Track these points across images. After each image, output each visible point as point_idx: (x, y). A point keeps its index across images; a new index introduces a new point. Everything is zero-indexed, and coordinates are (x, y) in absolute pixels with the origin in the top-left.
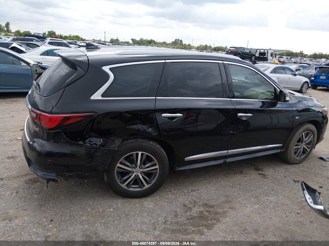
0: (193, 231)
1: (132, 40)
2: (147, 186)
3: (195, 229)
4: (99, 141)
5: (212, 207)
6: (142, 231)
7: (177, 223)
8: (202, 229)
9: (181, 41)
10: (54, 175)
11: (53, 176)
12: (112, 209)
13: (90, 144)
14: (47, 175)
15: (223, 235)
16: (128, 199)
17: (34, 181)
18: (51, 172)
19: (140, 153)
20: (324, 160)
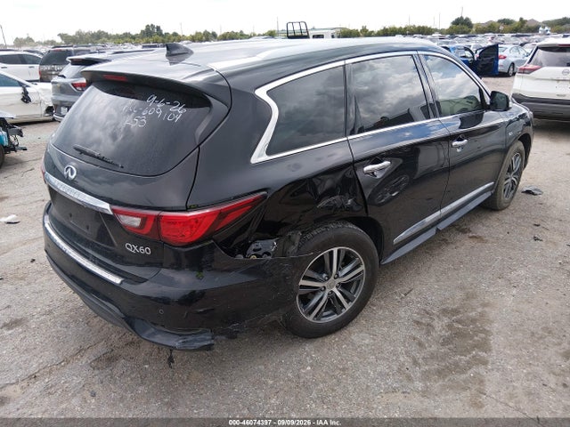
0: (468, 362)
1: (60, 35)
2: (348, 306)
3: (468, 358)
4: (271, 245)
5: (456, 312)
6: (394, 391)
7: (433, 356)
8: (477, 355)
9: (158, 28)
10: (208, 338)
11: (205, 339)
12: (309, 368)
13: (258, 256)
14: (196, 341)
15: (514, 353)
16: (320, 340)
17: (109, 360)
18: (201, 333)
19: (335, 250)
20: (533, 194)
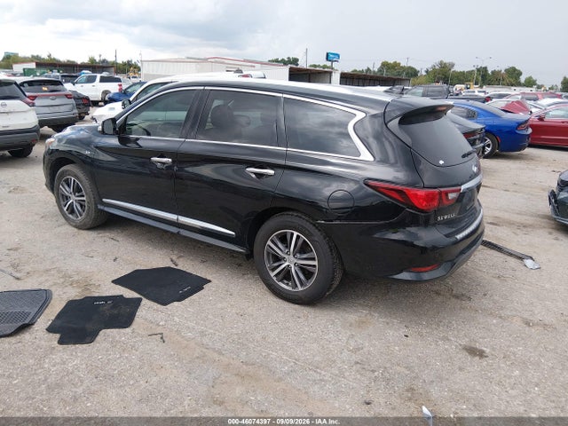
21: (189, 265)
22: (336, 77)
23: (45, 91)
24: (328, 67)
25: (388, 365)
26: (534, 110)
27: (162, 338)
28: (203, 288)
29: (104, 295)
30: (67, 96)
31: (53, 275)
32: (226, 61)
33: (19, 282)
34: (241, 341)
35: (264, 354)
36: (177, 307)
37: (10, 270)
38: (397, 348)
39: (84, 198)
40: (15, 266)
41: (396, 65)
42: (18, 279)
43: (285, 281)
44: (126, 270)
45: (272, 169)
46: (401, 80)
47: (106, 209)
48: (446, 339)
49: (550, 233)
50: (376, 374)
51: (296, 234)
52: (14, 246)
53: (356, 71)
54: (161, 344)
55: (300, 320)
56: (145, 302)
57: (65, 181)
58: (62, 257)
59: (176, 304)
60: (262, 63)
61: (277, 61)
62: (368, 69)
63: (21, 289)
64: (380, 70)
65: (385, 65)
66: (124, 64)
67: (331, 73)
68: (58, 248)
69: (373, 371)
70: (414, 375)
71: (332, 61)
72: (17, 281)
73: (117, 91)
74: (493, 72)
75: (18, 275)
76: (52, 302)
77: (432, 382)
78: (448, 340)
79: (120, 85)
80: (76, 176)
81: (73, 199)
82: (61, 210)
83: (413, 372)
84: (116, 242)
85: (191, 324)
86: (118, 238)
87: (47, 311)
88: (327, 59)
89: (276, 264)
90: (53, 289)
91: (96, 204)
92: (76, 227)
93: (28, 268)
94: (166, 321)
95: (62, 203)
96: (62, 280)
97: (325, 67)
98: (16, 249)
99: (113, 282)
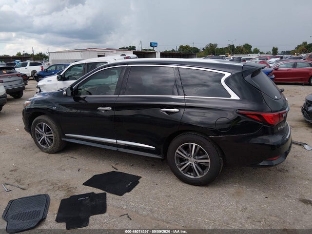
21: (124, 169)
22: (158, 55)
23: (5, 73)
24: (152, 50)
25: (266, 217)
26: (271, 65)
27: (128, 217)
28: (139, 182)
29: (82, 194)
30: (18, 75)
31: (45, 185)
32: (97, 50)
33: (25, 191)
34: (176, 213)
35: (194, 220)
36: (129, 196)
37: (16, 184)
38: (265, 205)
39: (52, 135)
40: (18, 181)
41: (187, 47)
42: (23, 189)
43: (189, 173)
44: (89, 177)
45: (177, 108)
46: (191, 54)
47: (67, 140)
48: (288, 196)
49: (307, 129)
50: (262, 223)
51: (194, 145)
52: (13, 169)
53: (166, 51)
54: (130, 221)
55: (204, 195)
56: (108, 195)
57: (39, 126)
58: (46, 173)
59: (127, 194)
60: (117, 50)
61: (124, 48)
62: (173, 50)
63: (28, 196)
64: (179, 50)
65: (181, 47)
66: (38, 55)
67: (155, 53)
68: (41, 166)
69: (260, 222)
70: (282, 220)
71: (154, 47)
72: (23, 191)
73: (41, 70)
74: (237, 47)
75: (23, 187)
76: (51, 202)
77: (294, 223)
78: (289, 196)
79: (42, 67)
80: (46, 122)
81: (45, 136)
82: (36, 143)
83: (281, 218)
84: (75, 159)
85: (143, 206)
86: (75, 157)
87: (50, 208)
88: (151, 46)
89: (183, 163)
90: (49, 193)
91: (60, 138)
92: (47, 152)
93: (27, 181)
94: (126, 205)
95: (37, 139)
96: (52, 187)
97: (150, 50)
98: (15, 170)
99: (84, 184)
